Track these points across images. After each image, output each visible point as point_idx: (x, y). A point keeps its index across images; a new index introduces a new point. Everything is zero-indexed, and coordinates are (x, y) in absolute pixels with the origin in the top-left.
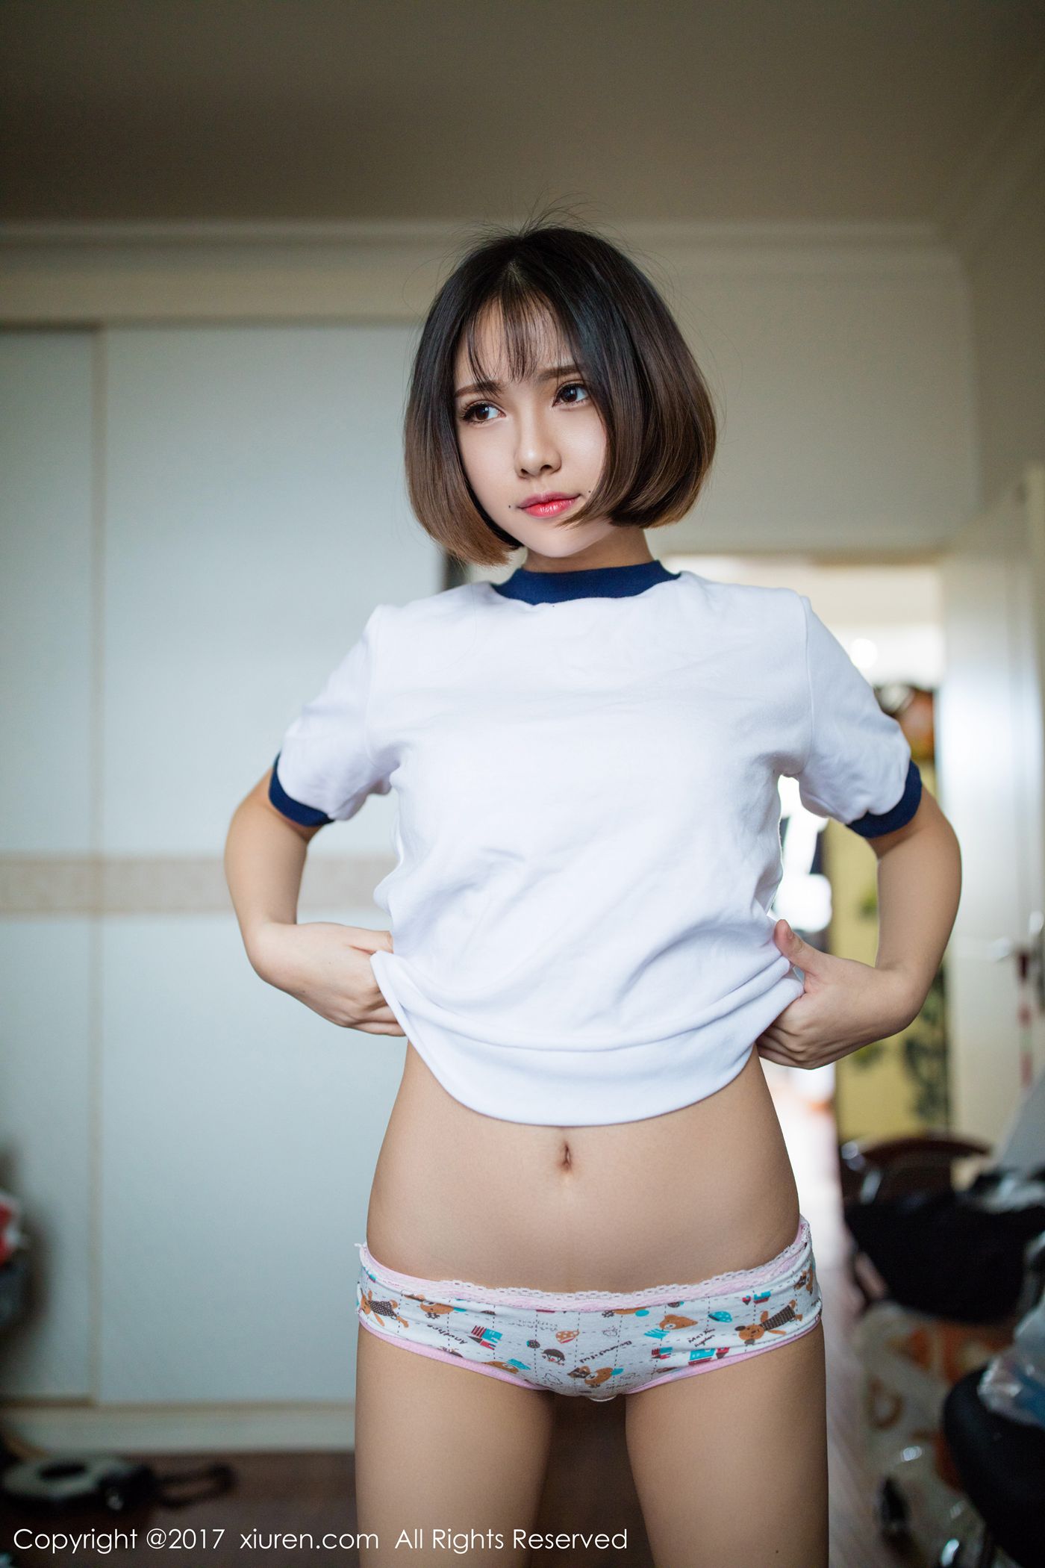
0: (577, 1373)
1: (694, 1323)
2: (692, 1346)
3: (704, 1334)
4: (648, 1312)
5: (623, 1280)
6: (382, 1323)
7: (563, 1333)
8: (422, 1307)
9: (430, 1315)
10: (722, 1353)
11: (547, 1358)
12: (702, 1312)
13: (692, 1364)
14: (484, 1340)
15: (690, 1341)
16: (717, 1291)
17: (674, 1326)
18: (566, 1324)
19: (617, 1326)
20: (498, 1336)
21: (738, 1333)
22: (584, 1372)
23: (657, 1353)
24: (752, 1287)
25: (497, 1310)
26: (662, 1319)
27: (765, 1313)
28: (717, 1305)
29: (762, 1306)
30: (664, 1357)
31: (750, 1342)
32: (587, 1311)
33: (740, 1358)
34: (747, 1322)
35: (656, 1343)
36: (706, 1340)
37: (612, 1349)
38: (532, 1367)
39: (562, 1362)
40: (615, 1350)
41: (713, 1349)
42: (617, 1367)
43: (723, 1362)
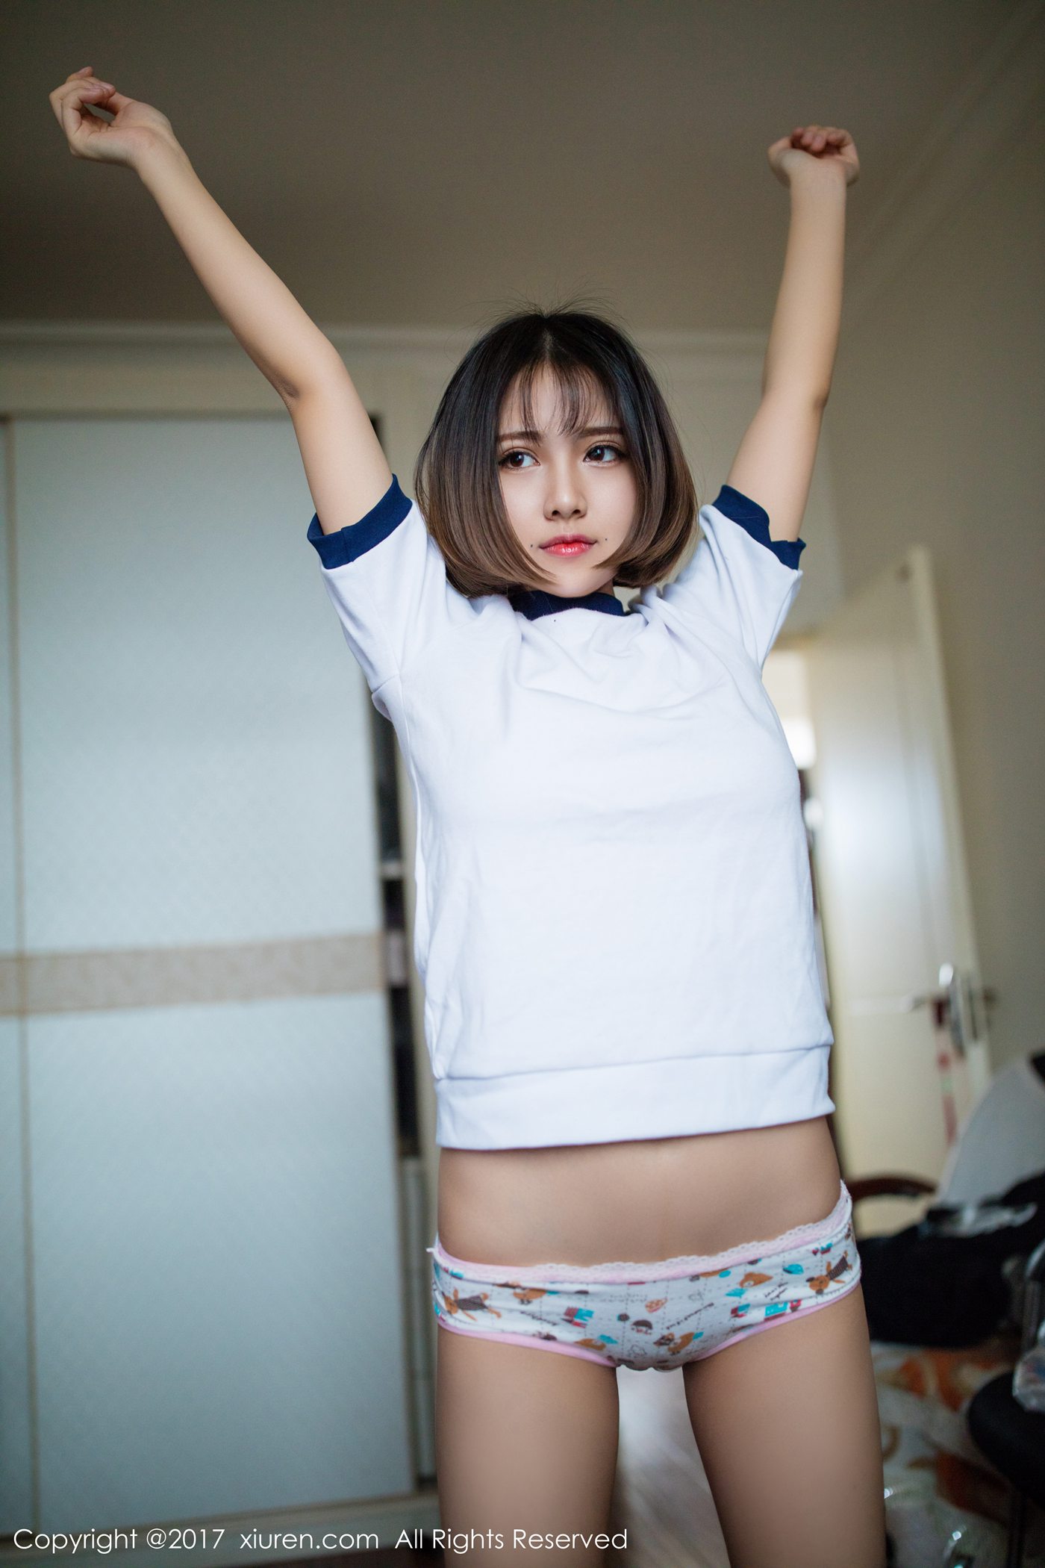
0: (664, 1341)
1: (769, 1278)
2: (768, 1300)
3: (778, 1288)
4: (729, 1273)
5: (709, 1242)
6: (472, 1318)
7: (652, 1302)
8: (516, 1295)
9: (522, 1302)
10: (795, 1306)
11: (636, 1330)
12: (776, 1266)
13: (767, 1320)
14: (577, 1320)
15: (766, 1296)
16: (792, 1245)
17: (752, 1283)
18: (653, 1293)
19: (701, 1290)
20: (590, 1314)
21: (808, 1284)
22: (669, 1339)
23: (735, 1312)
24: (818, 1239)
25: (590, 1288)
26: (741, 1278)
27: (829, 1264)
28: (789, 1258)
29: (827, 1257)
30: (742, 1316)
31: (820, 1292)
32: (675, 1279)
33: (812, 1310)
34: (815, 1274)
35: (735, 1302)
36: (780, 1293)
37: (696, 1312)
38: (620, 1341)
39: (649, 1331)
40: (698, 1314)
41: (786, 1302)
42: (699, 1331)
43: (796, 1315)
